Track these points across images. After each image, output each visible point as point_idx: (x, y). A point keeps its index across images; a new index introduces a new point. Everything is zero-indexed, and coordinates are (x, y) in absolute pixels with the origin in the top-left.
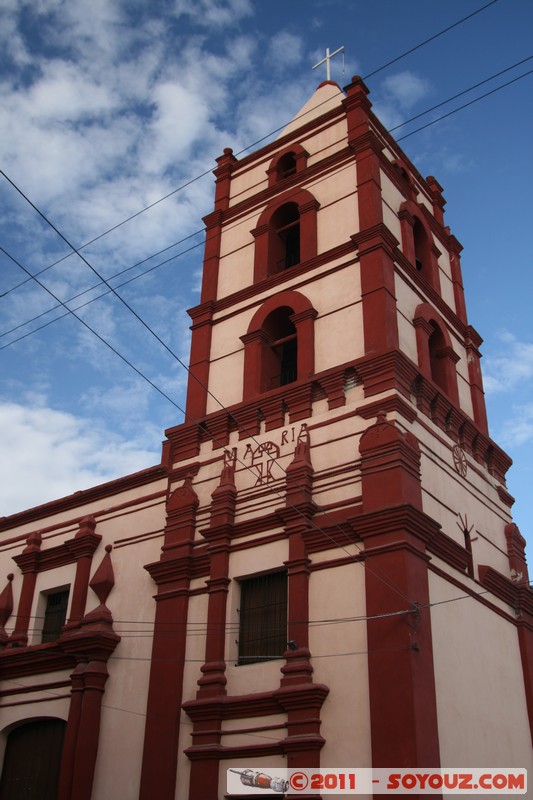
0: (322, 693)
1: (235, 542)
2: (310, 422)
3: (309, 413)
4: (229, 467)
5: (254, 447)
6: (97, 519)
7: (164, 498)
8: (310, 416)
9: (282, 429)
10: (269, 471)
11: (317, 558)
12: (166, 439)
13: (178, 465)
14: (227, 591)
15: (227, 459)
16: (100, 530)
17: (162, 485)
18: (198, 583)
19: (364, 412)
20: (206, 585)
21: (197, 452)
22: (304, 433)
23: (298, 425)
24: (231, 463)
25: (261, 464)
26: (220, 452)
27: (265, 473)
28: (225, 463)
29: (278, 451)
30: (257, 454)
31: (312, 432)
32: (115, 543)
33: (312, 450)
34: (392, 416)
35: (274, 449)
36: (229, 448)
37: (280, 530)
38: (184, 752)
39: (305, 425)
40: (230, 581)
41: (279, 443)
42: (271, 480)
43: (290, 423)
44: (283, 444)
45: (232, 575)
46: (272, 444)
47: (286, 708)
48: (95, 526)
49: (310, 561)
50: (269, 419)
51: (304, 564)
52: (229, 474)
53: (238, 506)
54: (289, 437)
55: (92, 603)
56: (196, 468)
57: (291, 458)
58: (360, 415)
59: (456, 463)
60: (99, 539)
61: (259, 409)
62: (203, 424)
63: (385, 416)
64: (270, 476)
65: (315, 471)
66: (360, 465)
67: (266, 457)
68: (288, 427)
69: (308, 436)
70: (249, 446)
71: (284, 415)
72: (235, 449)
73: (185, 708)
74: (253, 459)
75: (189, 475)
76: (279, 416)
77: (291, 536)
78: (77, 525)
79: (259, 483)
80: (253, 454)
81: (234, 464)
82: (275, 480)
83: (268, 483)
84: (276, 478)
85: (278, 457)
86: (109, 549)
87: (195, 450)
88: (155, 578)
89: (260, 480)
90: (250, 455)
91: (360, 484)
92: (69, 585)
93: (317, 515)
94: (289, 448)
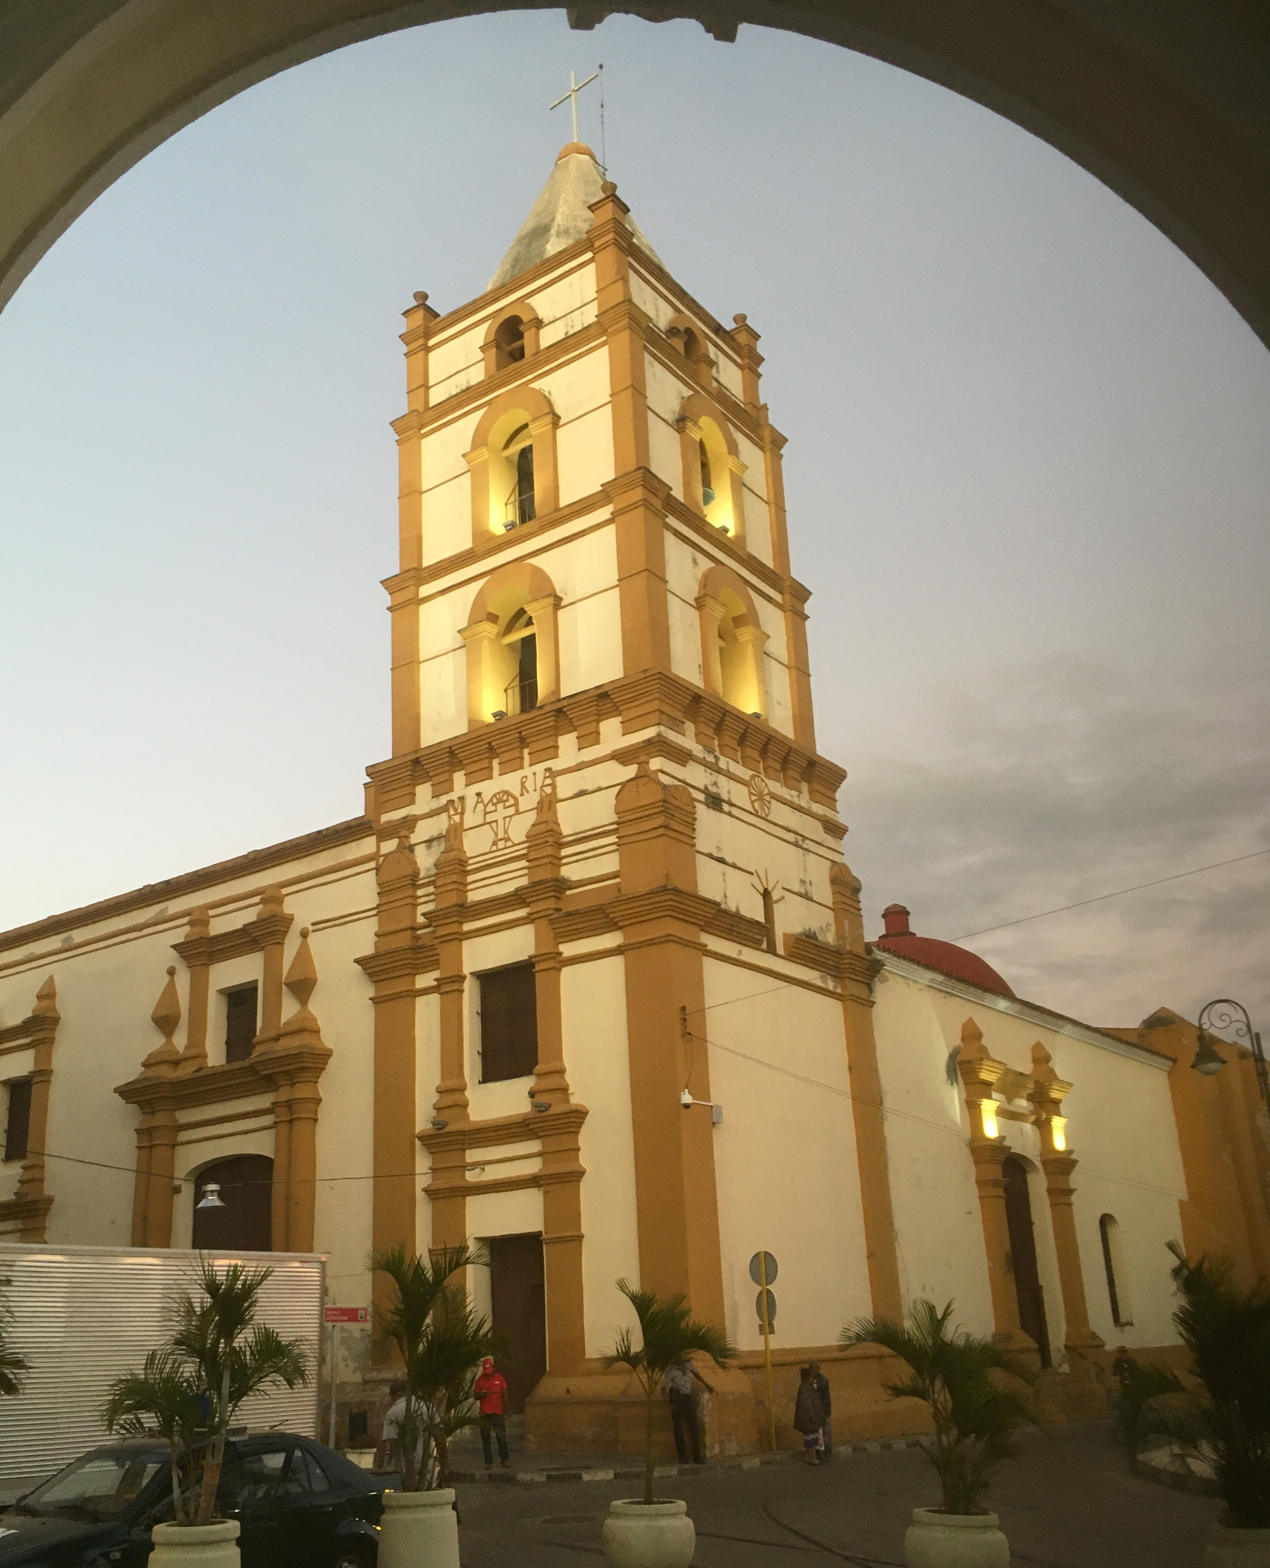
0: (578, 1116)
1: (467, 927)
2: (557, 764)
3: (553, 751)
4: (456, 824)
5: (486, 798)
6: (284, 891)
7: (372, 864)
8: (556, 756)
9: (519, 774)
10: (506, 832)
11: (568, 949)
12: (368, 780)
13: (385, 818)
14: (462, 991)
15: (452, 812)
16: (289, 906)
17: (367, 845)
18: (425, 980)
19: (622, 757)
20: (435, 983)
21: (411, 799)
22: (548, 781)
23: (540, 768)
24: (457, 818)
25: (496, 821)
26: (444, 800)
27: (501, 835)
28: (450, 817)
29: (516, 805)
30: (490, 808)
31: (559, 780)
32: (313, 924)
33: (559, 806)
34: (656, 763)
35: (511, 801)
36: (453, 796)
37: (521, 913)
38: (423, 1190)
39: (548, 770)
40: (465, 978)
41: (516, 792)
42: (509, 844)
43: (531, 765)
44: (522, 795)
45: (466, 971)
46: (506, 792)
47: (540, 1134)
48: (282, 901)
49: (560, 954)
50: (505, 757)
51: (554, 958)
52: (455, 833)
53: (470, 878)
54: (529, 785)
55: (289, 1009)
56: (410, 823)
57: (532, 817)
58: (617, 760)
59: (752, 802)
60: (289, 920)
61: (489, 743)
62: (416, 762)
63: (648, 763)
64: (507, 839)
65: (564, 834)
66: (617, 829)
67: (501, 812)
68: (528, 771)
69: (553, 785)
70: (479, 794)
71: (522, 753)
72: (462, 799)
73: (420, 1138)
74: (486, 813)
75: (404, 833)
76: (515, 753)
77: (536, 921)
78: (257, 899)
79: (494, 848)
80: (486, 806)
81: (462, 819)
82: (514, 845)
83: (505, 848)
84: (516, 842)
85: (517, 813)
86: (304, 934)
87: (408, 798)
88: (370, 975)
89: (495, 843)
90: (480, 807)
91: (616, 855)
92: (256, 981)
93: (568, 893)
94: (529, 801)
